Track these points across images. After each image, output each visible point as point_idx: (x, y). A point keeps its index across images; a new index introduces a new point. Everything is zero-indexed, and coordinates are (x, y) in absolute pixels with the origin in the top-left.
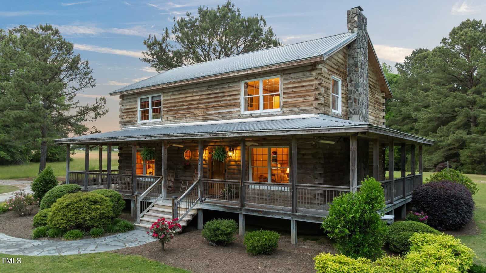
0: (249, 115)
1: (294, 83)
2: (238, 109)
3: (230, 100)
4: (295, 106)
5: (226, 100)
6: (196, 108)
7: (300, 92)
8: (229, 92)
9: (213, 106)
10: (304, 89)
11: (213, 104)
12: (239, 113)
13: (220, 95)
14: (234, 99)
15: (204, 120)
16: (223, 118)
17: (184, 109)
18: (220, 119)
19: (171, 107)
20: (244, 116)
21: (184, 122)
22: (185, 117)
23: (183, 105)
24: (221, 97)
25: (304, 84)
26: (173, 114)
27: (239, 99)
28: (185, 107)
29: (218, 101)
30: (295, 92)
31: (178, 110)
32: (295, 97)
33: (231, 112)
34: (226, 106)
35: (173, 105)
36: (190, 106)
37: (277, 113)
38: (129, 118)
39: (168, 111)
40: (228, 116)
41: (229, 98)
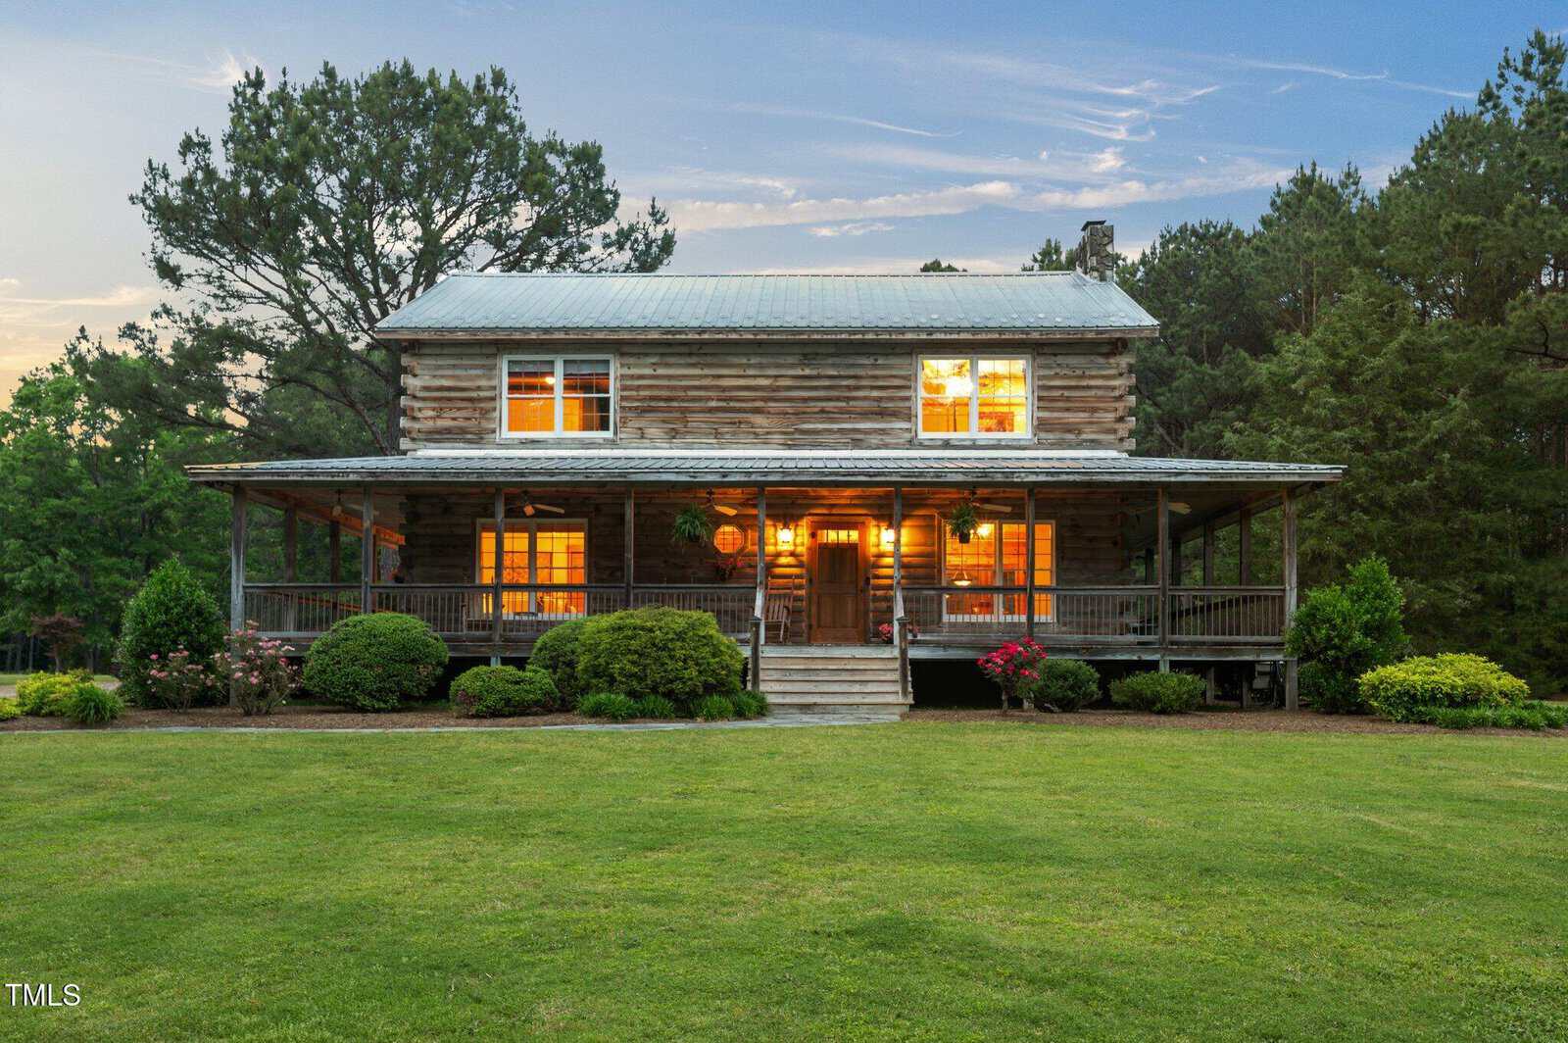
0: (940, 443)
1: (1065, 377)
2: (905, 425)
3: (880, 399)
4: (1069, 431)
5: (865, 398)
6: (757, 411)
7: (1082, 399)
8: (875, 377)
9: (823, 411)
10: (1093, 393)
11: (824, 404)
12: (908, 436)
13: (845, 383)
14: (891, 399)
15: (790, 447)
16: (857, 444)
17: (711, 410)
18: (845, 446)
19: (652, 398)
20: (926, 443)
21: (710, 446)
22: (717, 435)
23: (710, 399)
24: (848, 388)
25: (1093, 383)
26: (664, 422)
27: (908, 399)
28: (713, 404)
29: (838, 399)
30: (1068, 399)
31: (684, 411)
32: (1068, 410)
33: (883, 431)
34: (865, 415)
35: (665, 393)
36: (732, 404)
37: (1022, 443)
38: (454, 419)
39: (643, 411)
40: (874, 440)
41: (875, 394)
